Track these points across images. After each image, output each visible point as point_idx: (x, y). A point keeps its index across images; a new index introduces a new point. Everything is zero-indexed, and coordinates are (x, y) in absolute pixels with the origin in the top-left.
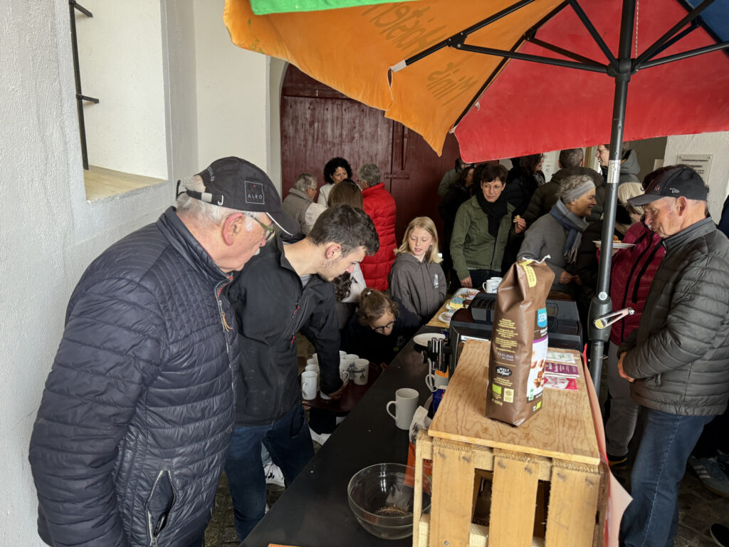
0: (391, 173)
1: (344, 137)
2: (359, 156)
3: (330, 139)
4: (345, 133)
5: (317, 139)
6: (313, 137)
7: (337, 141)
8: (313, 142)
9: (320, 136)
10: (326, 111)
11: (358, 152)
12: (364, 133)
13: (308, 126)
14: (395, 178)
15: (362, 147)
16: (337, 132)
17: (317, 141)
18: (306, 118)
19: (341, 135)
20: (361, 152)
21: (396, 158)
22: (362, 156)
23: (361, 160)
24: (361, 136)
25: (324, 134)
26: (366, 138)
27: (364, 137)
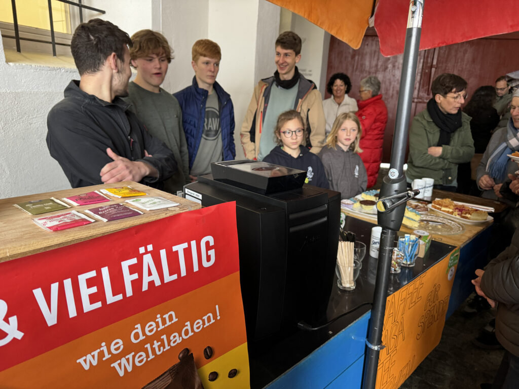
0: (418, 98)
1: (379, 67)
2: (390, 83)
3: (367, 69)
4: (380, 64)
5: (357, 69)
6: (353, 67)
7: (373, 70)
8: (353, 71)
9: (359, 66)
10: (366, 47)
11: (390, 79)
12: (397, 64)
13: (350, 59)
14: (420, 102)
15: (394, 76)
16: (374, 63)
17: (356, 71)
18: (349, 53)
19: (377, 66)
20: (392, 79)
21: (423, 85)
22: (393, 83)
23: (392, 86)
24: (394, 66)
25: (362, 65)
26: (398, 68)
27: (396, 67)
